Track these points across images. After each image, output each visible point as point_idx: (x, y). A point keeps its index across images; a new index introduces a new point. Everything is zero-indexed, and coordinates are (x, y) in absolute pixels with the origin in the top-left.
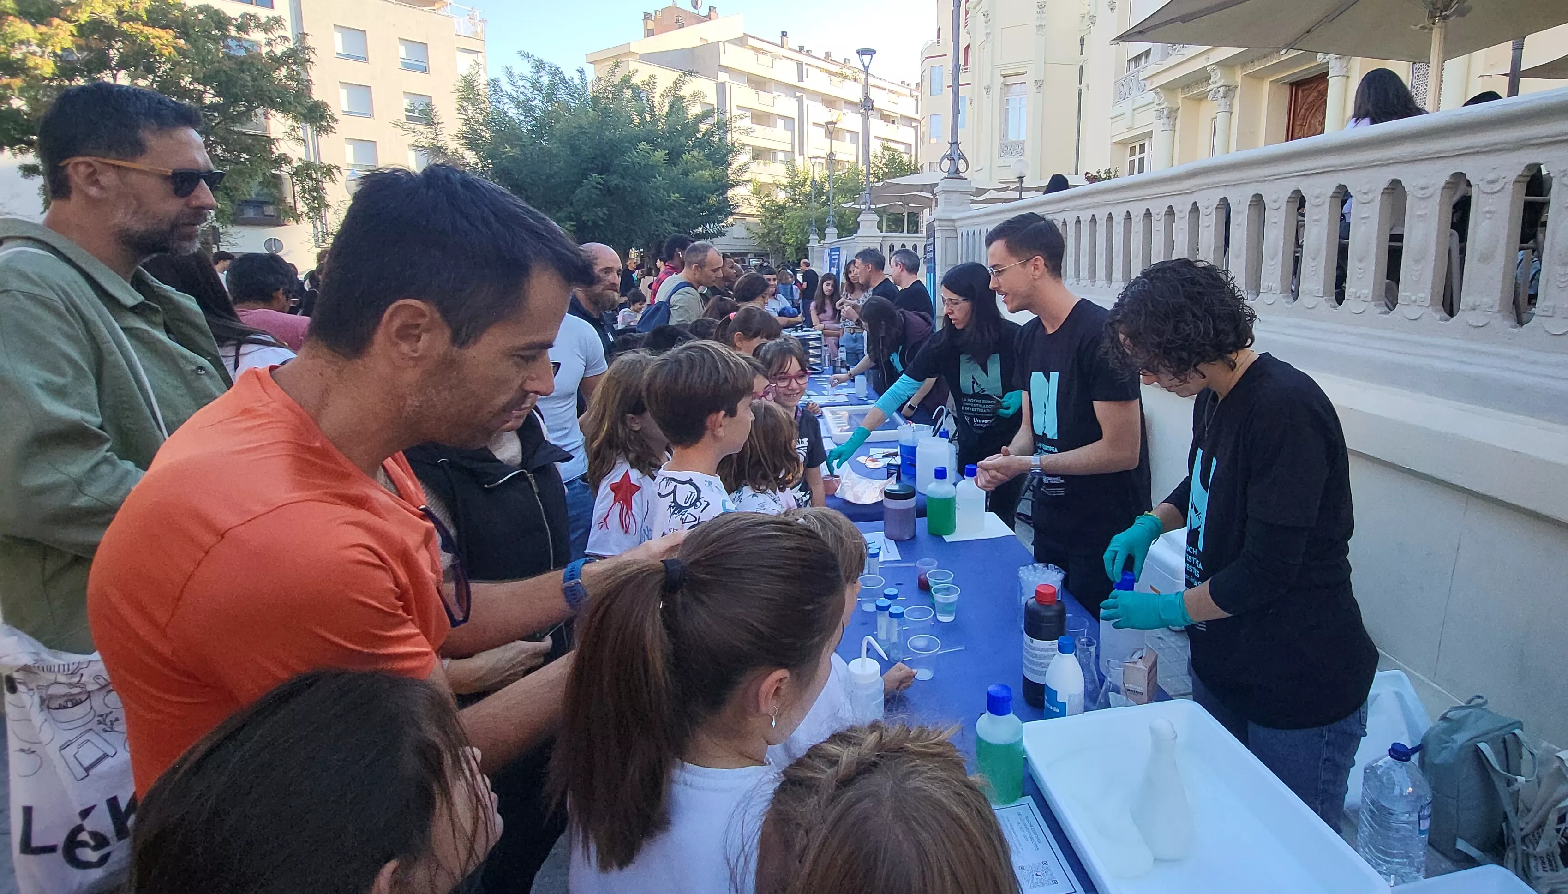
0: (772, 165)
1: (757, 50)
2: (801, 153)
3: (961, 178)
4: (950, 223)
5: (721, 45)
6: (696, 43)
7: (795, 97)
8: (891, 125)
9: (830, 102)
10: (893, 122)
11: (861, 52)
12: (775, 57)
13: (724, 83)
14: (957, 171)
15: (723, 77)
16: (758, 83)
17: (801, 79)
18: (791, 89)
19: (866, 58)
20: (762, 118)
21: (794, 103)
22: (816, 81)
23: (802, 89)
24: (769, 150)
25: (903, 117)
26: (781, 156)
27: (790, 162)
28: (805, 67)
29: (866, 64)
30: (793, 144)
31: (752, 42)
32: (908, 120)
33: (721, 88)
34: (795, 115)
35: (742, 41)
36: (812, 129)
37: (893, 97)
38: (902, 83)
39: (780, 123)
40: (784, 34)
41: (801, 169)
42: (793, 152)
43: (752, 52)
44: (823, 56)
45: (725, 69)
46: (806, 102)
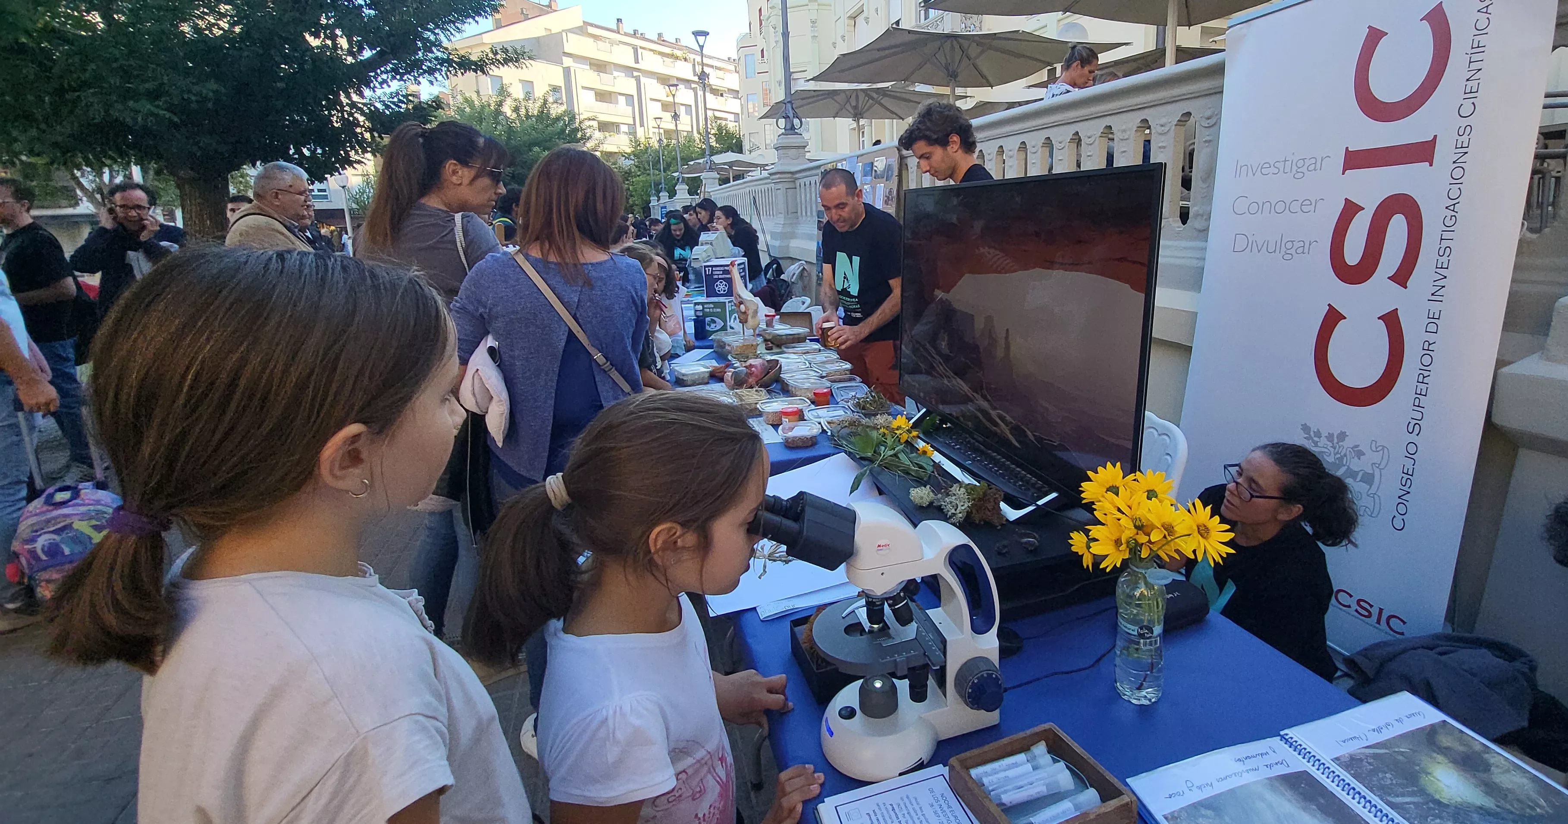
0: (616, 136)
1: (596, 37)
2: (642, 125)
3: (797, 134)
4: (790, 175)
5: (564, 34)
6: (541, 33)
7: (633, 77)
8: (720, 98)
9: (665, 80)
10: (722, 95)
11: (697, 34)
12: (612, 43)
13: (569, 68)
14: (793, 128)
15: (567, 62)
16: (600, 66)
17: (637, 62)
18: (629, 70)
19: (701, 39)
20: (603, 96)
21: (633, 82)
22: (651, 62)
23: (638, 70)
24: (613, 123)
25: (731, 91)
26: (624, 128)
27: (633, 133)
28: (640, 51)
29: (701, 44)
30: (634, 118)
31: (591, 30)
32: (735, 93)
33: (567, 71)
34: (634, 93)
35: (582, 30)
36: (650, 103)
37: (720, 74)
38: (729, 59)
39: (622, 99)
40: (619, 20)
41: (642, 140)
42: (635, 124)
43: (592, 40)
44: (655, 38)
45: (569, 55)
46: (643, 80)
